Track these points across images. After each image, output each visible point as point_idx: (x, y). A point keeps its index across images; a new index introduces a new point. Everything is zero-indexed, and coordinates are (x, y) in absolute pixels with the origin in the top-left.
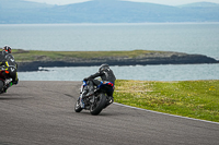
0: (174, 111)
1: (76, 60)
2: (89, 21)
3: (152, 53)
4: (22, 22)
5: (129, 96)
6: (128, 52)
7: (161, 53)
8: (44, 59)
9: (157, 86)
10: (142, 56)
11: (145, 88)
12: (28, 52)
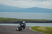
1: (28, 21)
2: (32, 12)
3: (46, 20)
4: (16, 12)
5: (41, 30)
6: (41, 20)
7: (48, 20)
8: (21, 21)
9: (48, 28)
10: (44, 21)
11: (45, 28)
12: (17, 19)
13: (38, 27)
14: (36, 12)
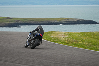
0: (78, 45)
1: (34, 22)
2: (40, 5)
3: (68, 19)
4: (10, 5)
5: (58, 39)
6: (57, 19)
7: (72, 19)
8: (19, 22)
9: (70, 34)
10: (63, 21)
11: (65, 35)
12: (12, 18)
13: (52, 33)
14: (49, 4)
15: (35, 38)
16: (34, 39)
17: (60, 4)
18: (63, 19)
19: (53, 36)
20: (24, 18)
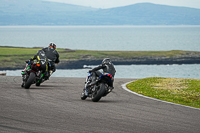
1: (118, 59)
4: (69, 24)
5: (166, 92)
7: (196, 53)
9: (192, 83)
10: (178, 56)
11: (181, 85)
12: (74, 51)
13: (155, 80)
14: (148, 23)
15: (99, 82)
16: (97, 84)
17: (171, 23)
18: (177, 52)
19: (158, 86)
20: (99, 50)
